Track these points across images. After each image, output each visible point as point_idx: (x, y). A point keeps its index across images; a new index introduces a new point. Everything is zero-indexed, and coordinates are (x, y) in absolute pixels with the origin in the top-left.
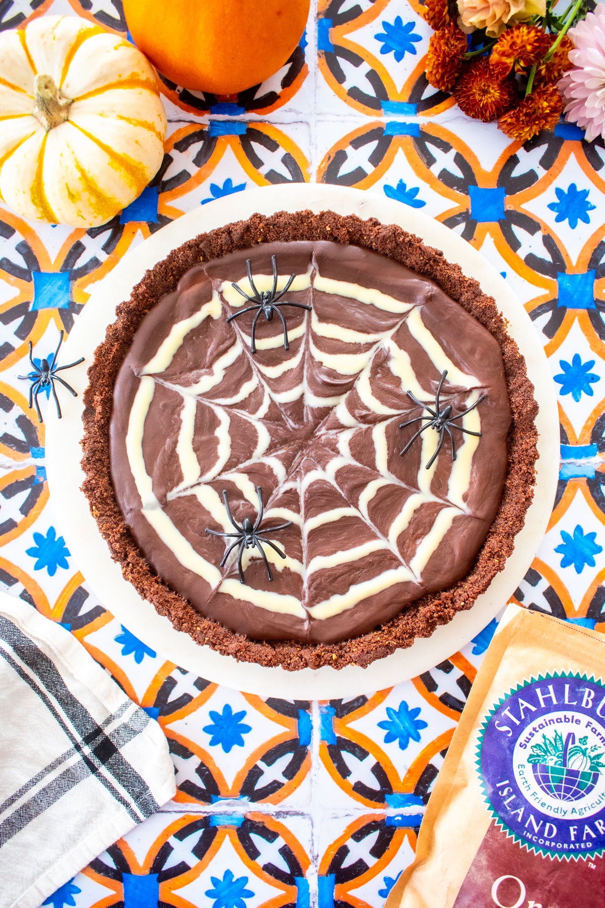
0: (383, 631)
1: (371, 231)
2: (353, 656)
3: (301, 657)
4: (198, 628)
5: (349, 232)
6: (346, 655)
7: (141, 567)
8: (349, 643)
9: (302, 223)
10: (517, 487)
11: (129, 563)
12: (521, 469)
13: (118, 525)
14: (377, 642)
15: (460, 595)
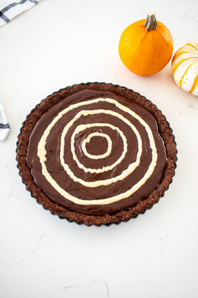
0: (167, 143)
1: (41, 107)
2: (173, 153)
3: (170, 169)
4: (152, 200)
5: (38, 114)
6: (172, 155)
7: (124, 213)
8: (168, 154)
9: (29, 125)
10: (132, 96)
11: (121, 216)
12: (127, 94)
13: (106, 217)
14: (170, 145)
15: (160, 119)
